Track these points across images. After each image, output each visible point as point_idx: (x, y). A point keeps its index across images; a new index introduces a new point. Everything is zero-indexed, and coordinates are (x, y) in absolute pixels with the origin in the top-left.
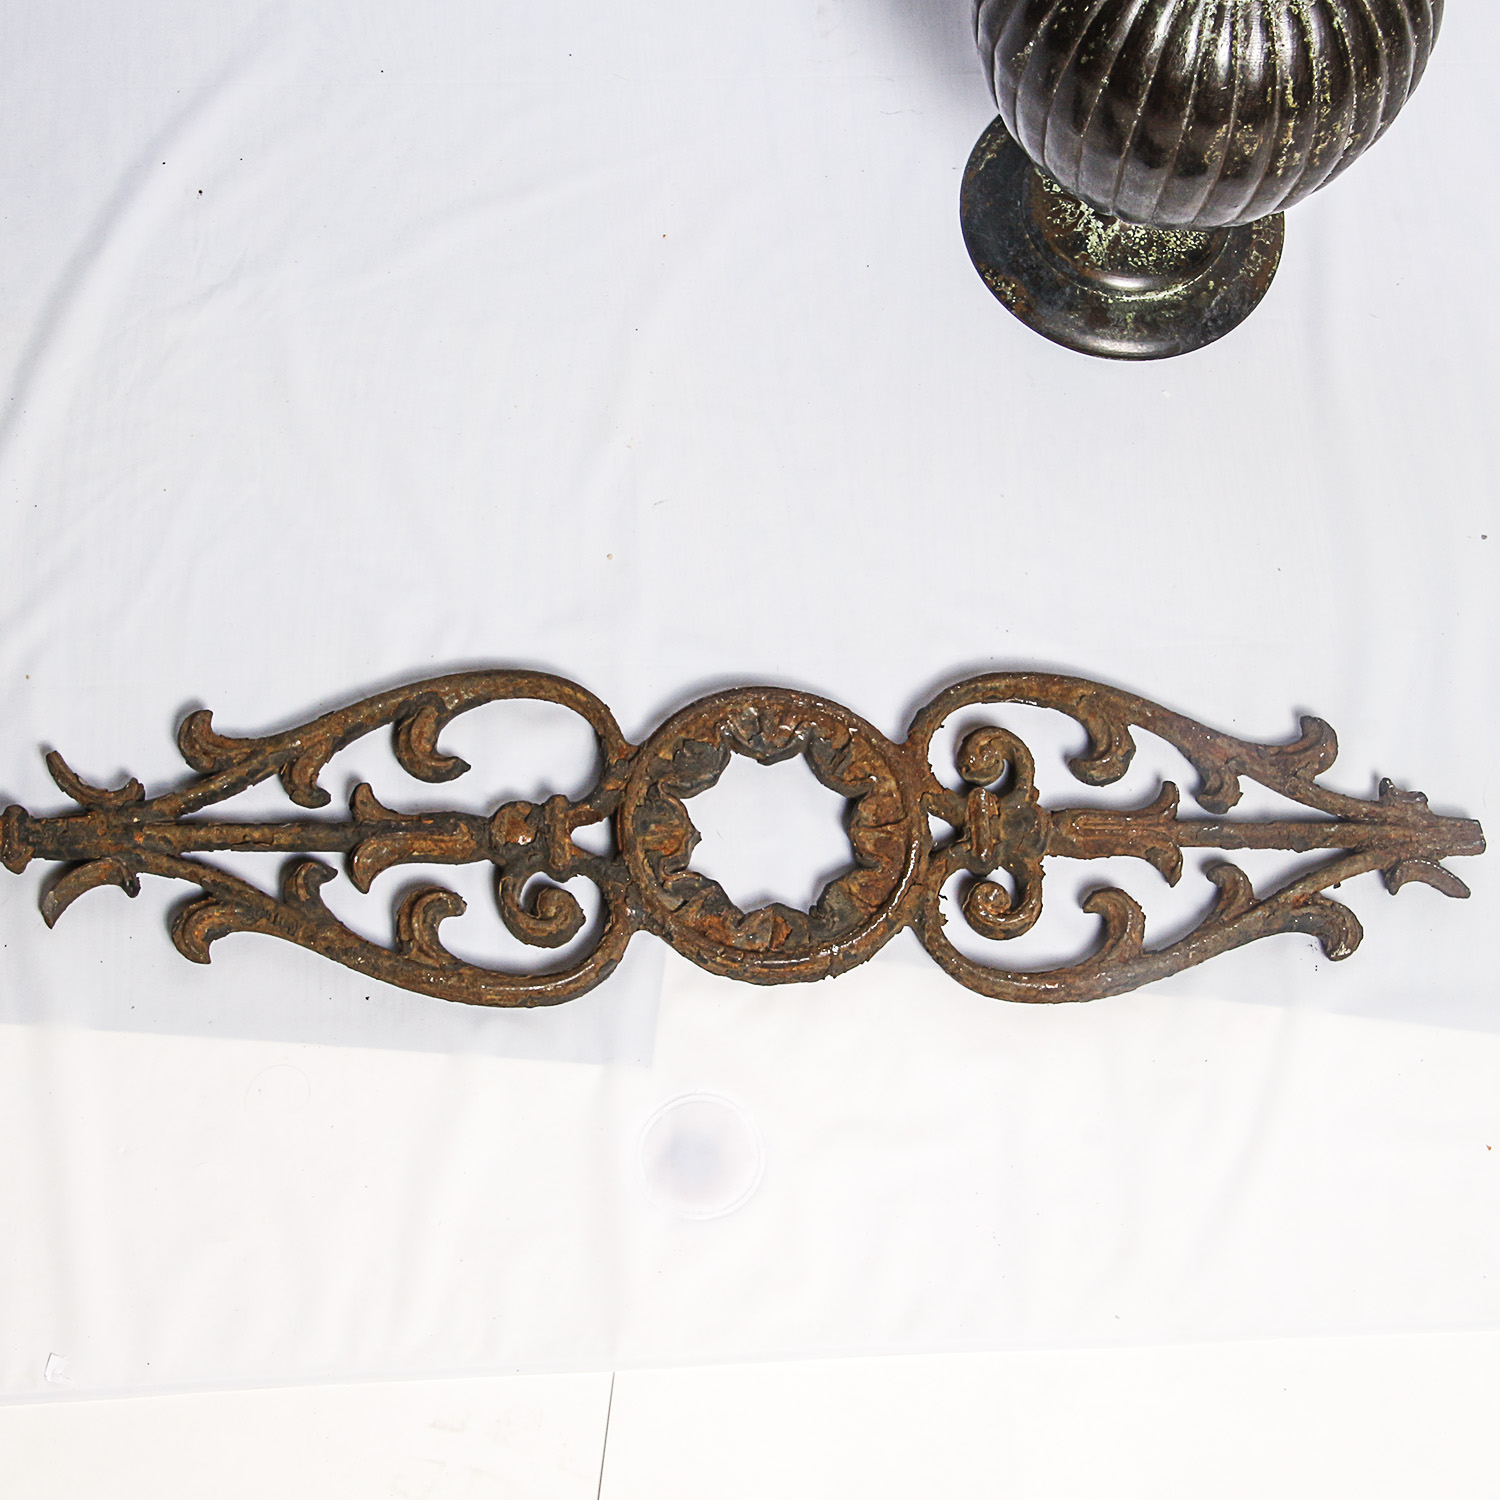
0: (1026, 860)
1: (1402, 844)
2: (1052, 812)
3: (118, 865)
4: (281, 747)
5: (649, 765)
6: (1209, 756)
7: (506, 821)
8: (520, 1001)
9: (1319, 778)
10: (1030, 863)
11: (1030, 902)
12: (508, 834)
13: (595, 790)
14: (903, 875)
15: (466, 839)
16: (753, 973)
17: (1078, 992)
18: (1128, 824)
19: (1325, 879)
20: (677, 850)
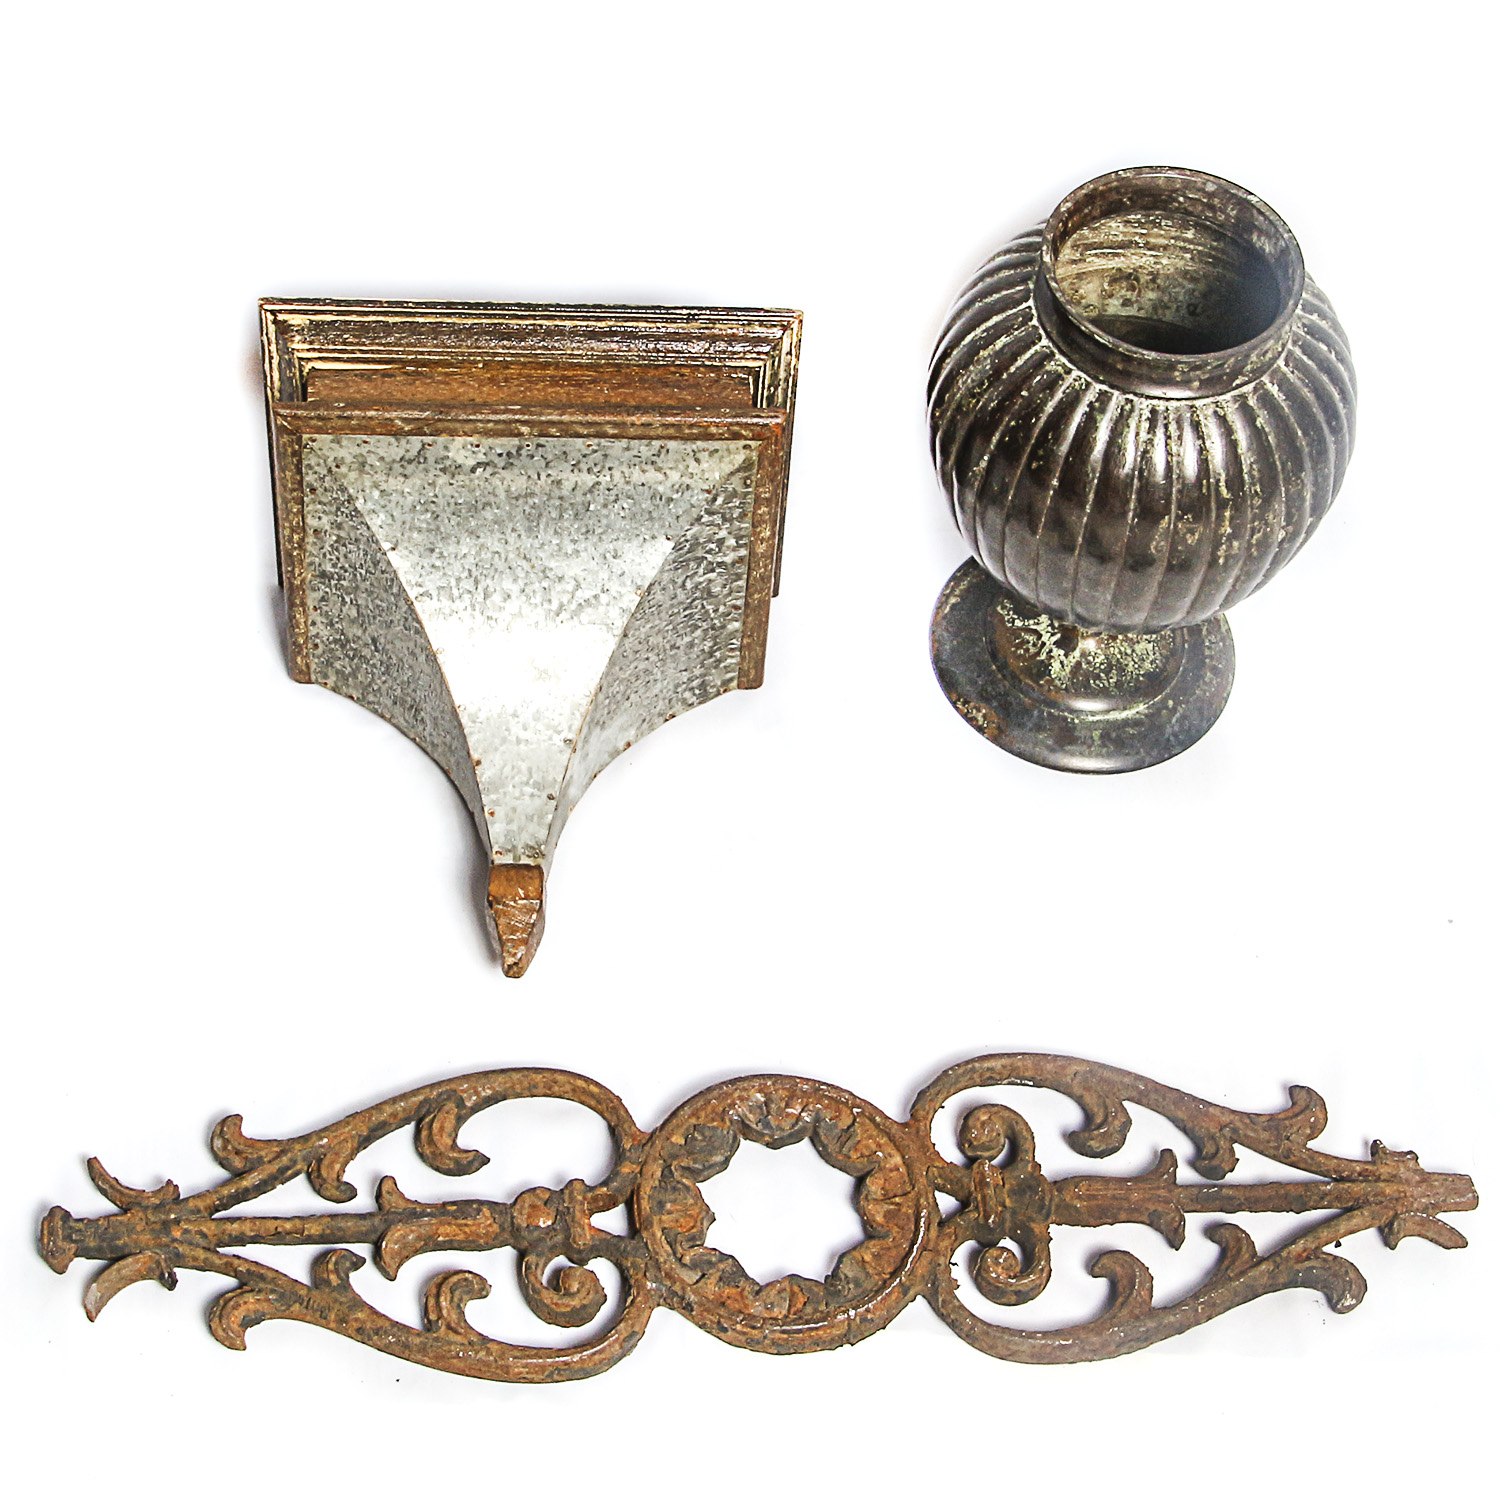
0: (1033, 1225)
1: (1397, 1200)
2: (1056, 1182)
3: (157, 1257)
4: (310, 1144)
5: (662, 1148)
6: (1204, 1124)
7: (526, 1205)
8: (546, 1372)
9: (1311, 1144)
10: (1037, 1228)
11: (1039, 1264)
12: (529, 1217)
13: (611, 1173)
14: (913, 1243)
15: (489, 1222)
16: (773, 1339)
17: (1092, 1348)
18: (1129, 1189)
19: (1325, 1234)
20: (693, 1227)
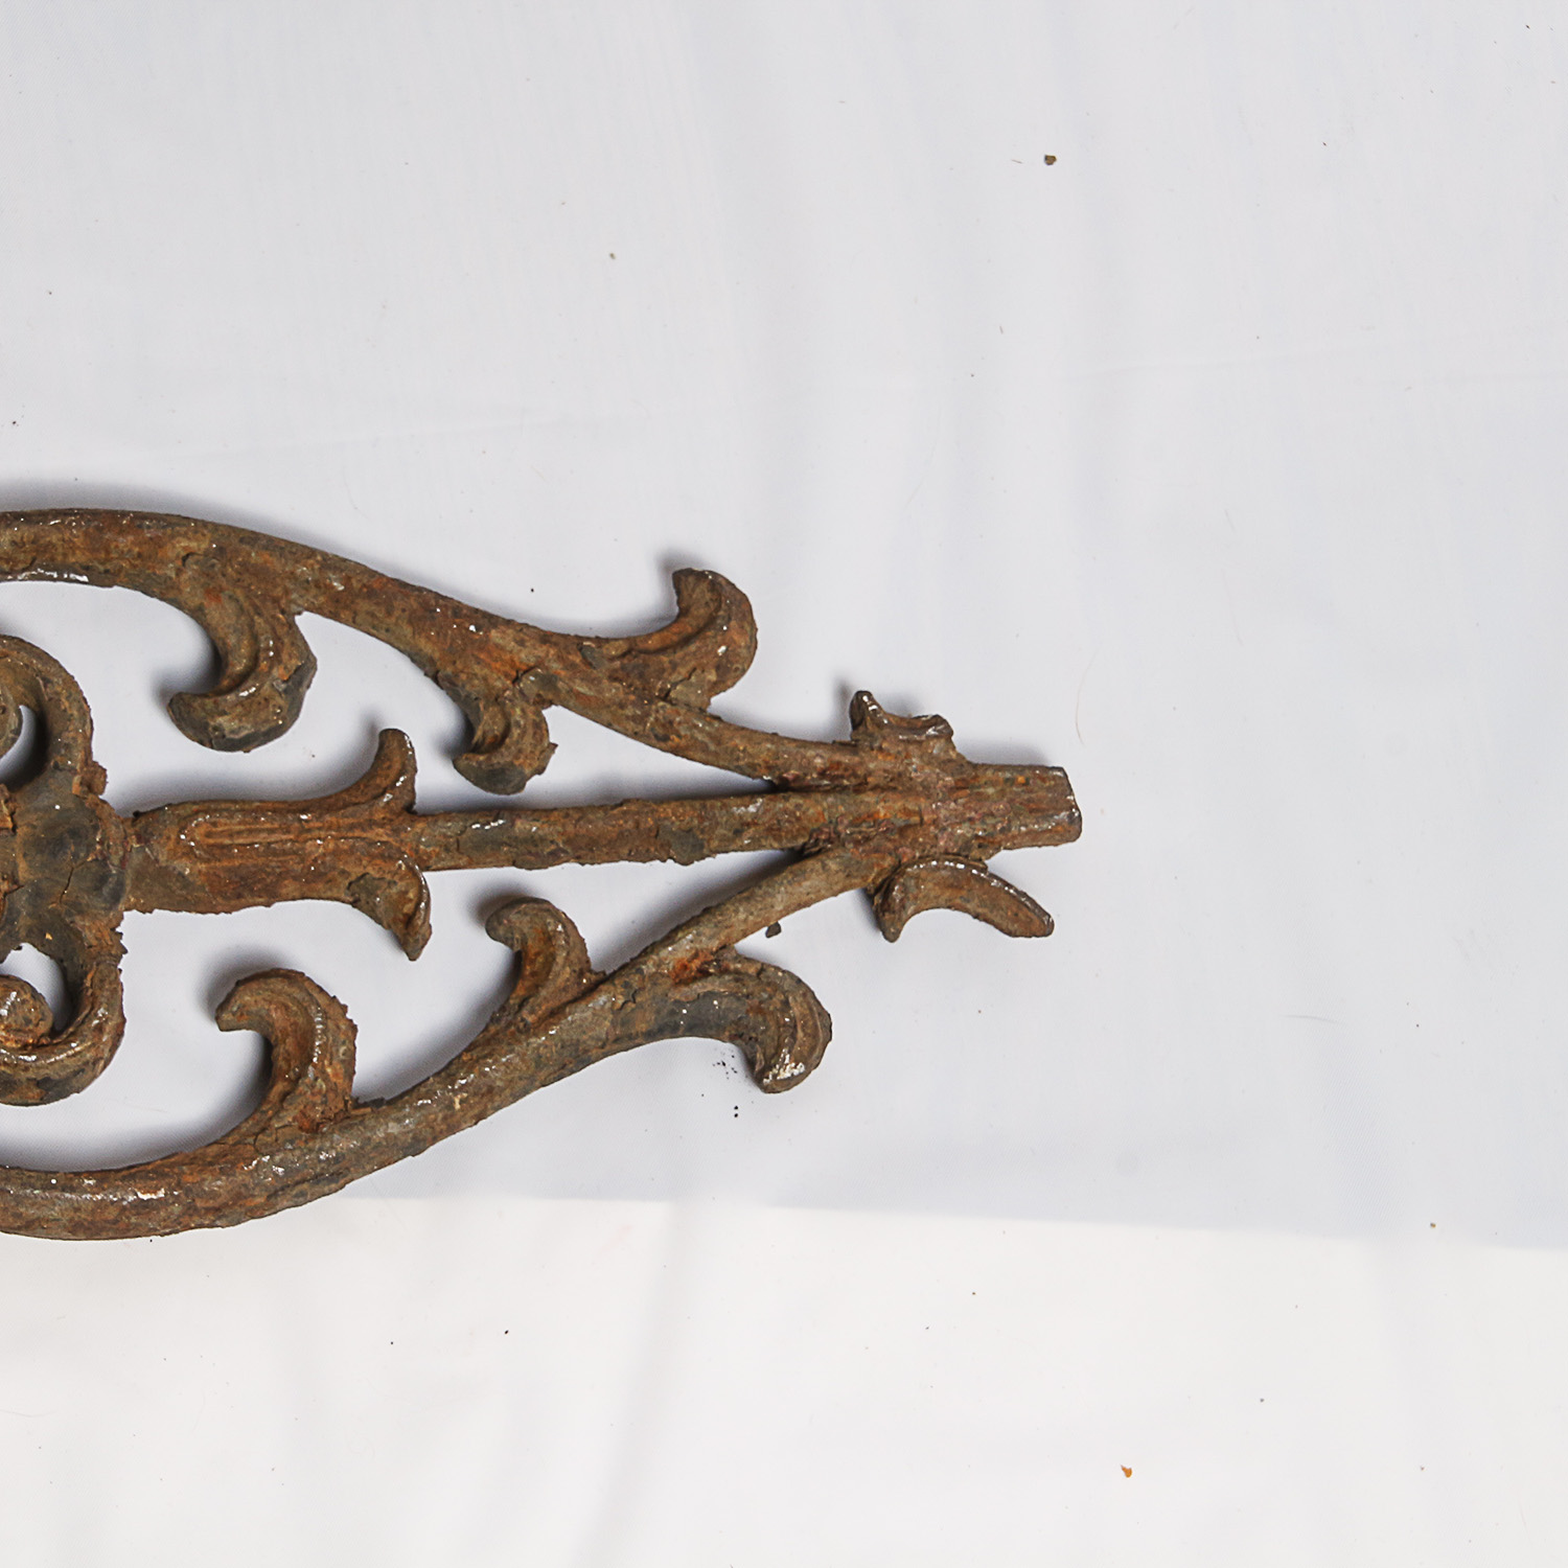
0: (80, 922)
1: (902, 831)
2: (137, 815)
6: (477, 669)
9: (720, 702)
10: (89, 930)
11: (92, 1014)
17: (211, 1203)
18: (304, 830)
19: (742, 916)
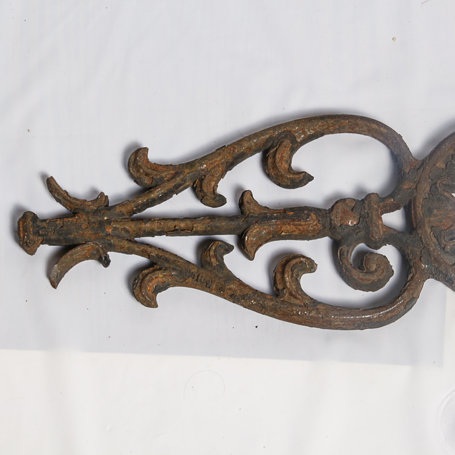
3: (97, 247)
4: (194, 169)
5: (430, 172)
7: (340, 211)
8: (356, 325)
12: (342, 219)
13: (396, 188)
15: (315, 223)
20: (451, 226)
